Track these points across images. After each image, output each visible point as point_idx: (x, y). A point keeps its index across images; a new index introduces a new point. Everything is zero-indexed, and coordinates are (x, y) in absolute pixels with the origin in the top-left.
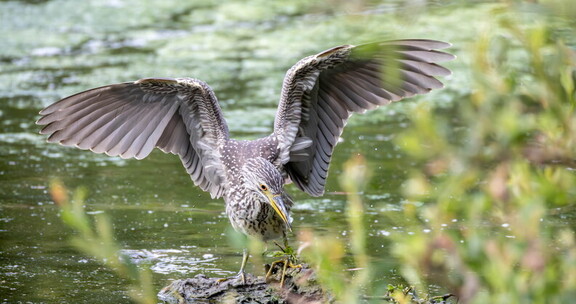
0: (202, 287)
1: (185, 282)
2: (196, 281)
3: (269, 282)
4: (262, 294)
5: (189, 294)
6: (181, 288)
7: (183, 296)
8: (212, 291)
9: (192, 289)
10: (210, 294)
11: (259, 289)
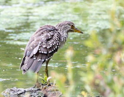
0: (16, 91)
1: (10, 89)
2: (13, 89)
3: (38, 90)
4: (36, 94)
6: (9, 91)
7: (9, 94)
8: (19, 93)
9: (12, 92)
10: (18, 94)
11: (35, 92)
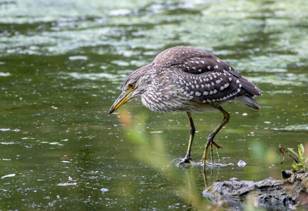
0: (235, 187)
1: (222, 183)
2: (230, 183)
3: (285, 184)
4: (280, 193)
5: (225, 192)
6: (220, 188)
7: (221, 194)
8: (242, 190)
9: (228, 189)
10: (241, 193)
11: (278, 189)
